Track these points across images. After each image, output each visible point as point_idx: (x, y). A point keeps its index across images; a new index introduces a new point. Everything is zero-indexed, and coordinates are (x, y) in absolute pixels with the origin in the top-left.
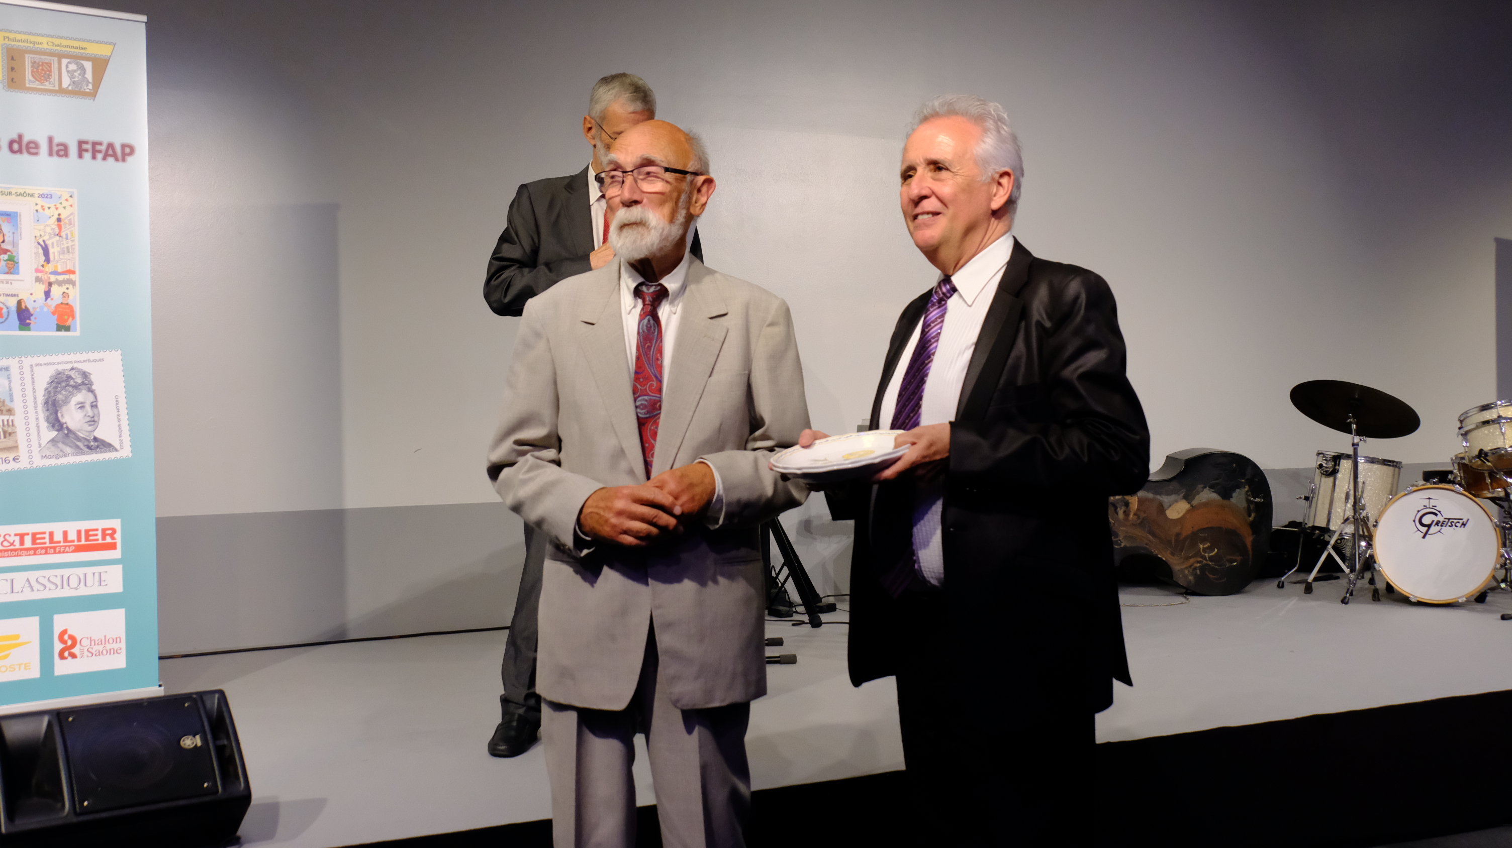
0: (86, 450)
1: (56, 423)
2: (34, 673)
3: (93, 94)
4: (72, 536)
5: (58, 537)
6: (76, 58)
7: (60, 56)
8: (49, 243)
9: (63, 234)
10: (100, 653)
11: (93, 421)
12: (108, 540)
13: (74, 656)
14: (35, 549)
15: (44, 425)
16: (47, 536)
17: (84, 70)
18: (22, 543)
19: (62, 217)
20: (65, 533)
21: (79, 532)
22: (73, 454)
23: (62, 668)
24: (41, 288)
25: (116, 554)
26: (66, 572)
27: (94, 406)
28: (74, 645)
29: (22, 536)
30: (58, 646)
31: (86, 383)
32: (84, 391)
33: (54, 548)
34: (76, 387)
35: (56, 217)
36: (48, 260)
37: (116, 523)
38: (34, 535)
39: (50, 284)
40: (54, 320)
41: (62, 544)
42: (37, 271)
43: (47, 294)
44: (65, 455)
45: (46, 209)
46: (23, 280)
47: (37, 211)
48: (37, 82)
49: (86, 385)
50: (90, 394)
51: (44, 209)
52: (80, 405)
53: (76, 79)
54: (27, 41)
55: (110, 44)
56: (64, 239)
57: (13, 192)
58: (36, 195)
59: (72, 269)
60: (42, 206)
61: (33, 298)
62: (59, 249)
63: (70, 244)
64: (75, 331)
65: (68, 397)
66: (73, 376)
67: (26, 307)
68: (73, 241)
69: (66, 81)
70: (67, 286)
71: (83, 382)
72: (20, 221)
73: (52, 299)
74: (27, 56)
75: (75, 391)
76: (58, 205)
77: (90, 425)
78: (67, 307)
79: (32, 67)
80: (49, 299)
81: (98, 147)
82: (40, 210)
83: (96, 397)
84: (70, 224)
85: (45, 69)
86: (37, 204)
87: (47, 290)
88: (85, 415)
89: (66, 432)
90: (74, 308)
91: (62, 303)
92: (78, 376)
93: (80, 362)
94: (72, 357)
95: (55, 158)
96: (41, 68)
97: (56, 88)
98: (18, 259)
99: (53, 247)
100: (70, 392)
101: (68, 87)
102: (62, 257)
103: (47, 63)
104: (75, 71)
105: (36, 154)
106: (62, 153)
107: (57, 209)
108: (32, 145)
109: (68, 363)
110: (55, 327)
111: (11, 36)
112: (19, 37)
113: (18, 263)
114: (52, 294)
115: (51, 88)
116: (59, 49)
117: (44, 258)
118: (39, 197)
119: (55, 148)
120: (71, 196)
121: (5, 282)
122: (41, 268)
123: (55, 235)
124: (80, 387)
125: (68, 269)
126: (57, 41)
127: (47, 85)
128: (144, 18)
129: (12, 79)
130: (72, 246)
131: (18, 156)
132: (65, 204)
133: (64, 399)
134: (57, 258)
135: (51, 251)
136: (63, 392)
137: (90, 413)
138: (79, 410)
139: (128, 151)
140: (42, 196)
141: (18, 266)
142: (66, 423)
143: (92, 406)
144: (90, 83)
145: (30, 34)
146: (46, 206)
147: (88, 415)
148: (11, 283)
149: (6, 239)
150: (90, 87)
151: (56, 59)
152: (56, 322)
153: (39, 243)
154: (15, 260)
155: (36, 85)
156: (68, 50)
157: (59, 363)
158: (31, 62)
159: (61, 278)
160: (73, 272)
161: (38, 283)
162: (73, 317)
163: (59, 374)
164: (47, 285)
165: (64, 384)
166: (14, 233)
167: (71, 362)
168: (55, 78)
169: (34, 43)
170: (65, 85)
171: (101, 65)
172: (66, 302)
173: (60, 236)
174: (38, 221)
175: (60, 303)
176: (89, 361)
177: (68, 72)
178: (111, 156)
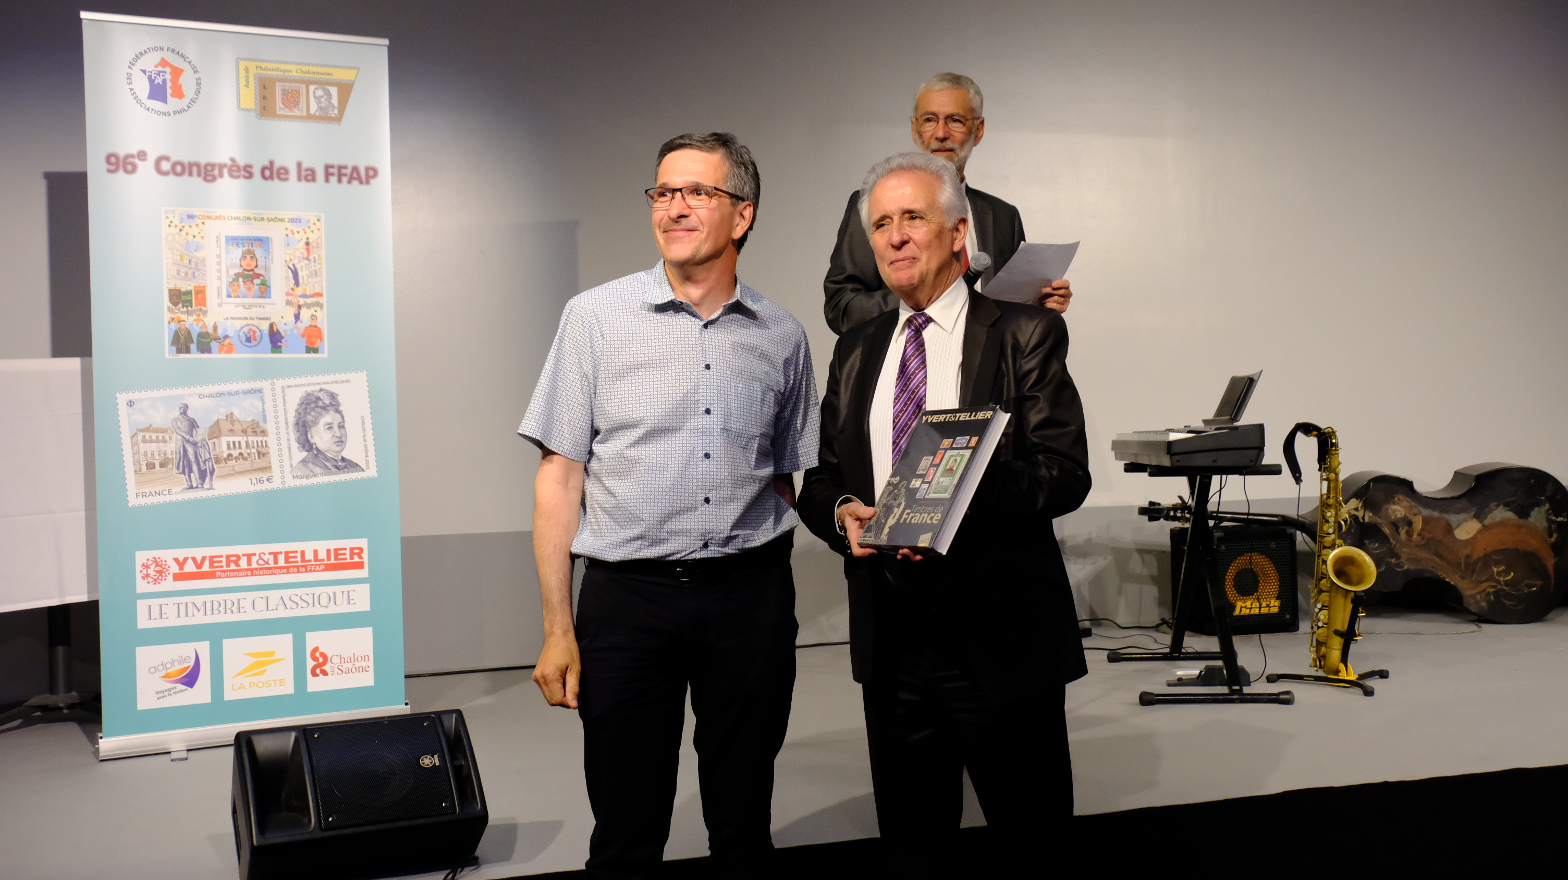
0: (334, 470)
1: (306, 444)
2: (288, 688)
3: (338, 119)
4: (322, 555)
5: (309, 556)
6: (322, 84)
7: (308, 83)
8: (298, 266)
9: (311, 257)
10: (349, 671)
11: (341, 442)
12: (356, 559)
13: (325, 673)
14: (288, 568)
15: (295, 445)
16: (299, 555)
17: (329, 95)
18: (276, 562)
19: (310, 241)
20: (316, 552)
21: (328, 551)
22: (322, 474)
23: (315, 684)
24: (292, 311)
25: (363, 573)
26: (317, 590)
27: (341, 426)
28: (325, 662)
29: (275, 555)
30: (310, 663)
31: (334, 404)
32: (332, 412)
33: (305, 567)
34: (325, 408)
35: (305, 240)
36: (297, 284)
37: (363, 543)
38: (287, 553)
39: (300, 307)
40: (303, 343)
41: (313, 563)
42: (288, 294)
43: (297, 317)
44: (315, 475)
45: (296, 233)
46: (274, 304)
47: (287, 235)
48: (287, 109)
49: (333, 405)
50: (338, 415)
51: (293, 234)
52: (328, 426)
53: (323, 105)
54: (278, 70)
55: (354, 68)
56: (312, 263)
57: (265, 218)
58: (286, 220)
59: (320, 292)
60: (292, 231)
61: (284, 321)
62: (307, 272)
63: (318, 267)
64: (323, 353)
65: (317, 418)
66: (322, 397)
67: (277, 330)
68: (320, 264)
69: (314, 108)
70: (316, 308)
71: (331, 403)
72: (272, 245)
73: (301, 322)
74: (277, 84)
75: (323, 412)
76: (307, 229)
77: (338, 446)
78: (316, 329)
79: (282, 94)
80: (299, 322)
81: (344, 171)
82: (290, 235)
83: (343, 417)
84: (318, 247)
85: (294, 96)
86: (287, 229)
87: (297, 312)
88: (333, 436)
89: (315, 452)
90: (322, 331)
91: (311, 326)
92: (326, 397)
93: (328, 383)
94: (321, 379)
95: (304, 184)
96: (290, 95)
97: (305, 114)
98: (270, 284)
99: (302, 271)
100: (319, 413)
101: (315, 113)
102: (310, 280)
103: (296, 91)
104: (322, 97)
105: (286, 179)
106: (310, 178)
107: (305, 233)
108: (282, 171)
109: (316, 384)
110: (305, 349)
111: (264, 65)
112: (270, 66)
113: (269, 287)
114: (301, 316)
115: (299, 114)
116: (307, 75)
117: (293, 282)
118: (289, 222)
119: (304, 173)
120: (319, 220)
121: (258, 305)
122: (291, 291)
123: (303, 258)
124: (328, 408)
125: (316, 291)
126: (305, 68)
127: (296, 112)
128: (386, 42)
129: (264, 108)
130: (319, 269)
131: (269, 182)
132: (313, 228)
133: (313, 420)
134: (305, 282)
135: (300, 274)
136: (313, 413)
137: (338, 434)
138: (328, 431)
139: (372, 173)
140: (292, 221)
141: (270, 290)
142: (315, 444)
143: (339, 427)
144: (335, 107)
145: (280, 62)
146: (295, 230)
147: (336, 435)
148: (264, 307)
149: (259, 263)
150: (336, 111)
151: (304, 86)
152: (305, 344)
153: (289, 267)
154: (267, 284)
155: (286, 112)
156: (316, 76)
157: (308, 385)
158: (282, 90)
159: (309, 301)
160: (320, 295)
161: (288, 307)
162: (321, 339)
163: (308, 395)
164: (297, 307)
165: (313, 405)
166: (266, 258)
167: (319, 384)
168: (303, 104)
169: (284, 71)
170: (312, 111)
171: (345, 89)
172: (314, 325)
173: (309, 260)
174: (288, 245)
175: (308, 325)
176: (336, 382)
177: (315, 98)
178: (355, 179)
